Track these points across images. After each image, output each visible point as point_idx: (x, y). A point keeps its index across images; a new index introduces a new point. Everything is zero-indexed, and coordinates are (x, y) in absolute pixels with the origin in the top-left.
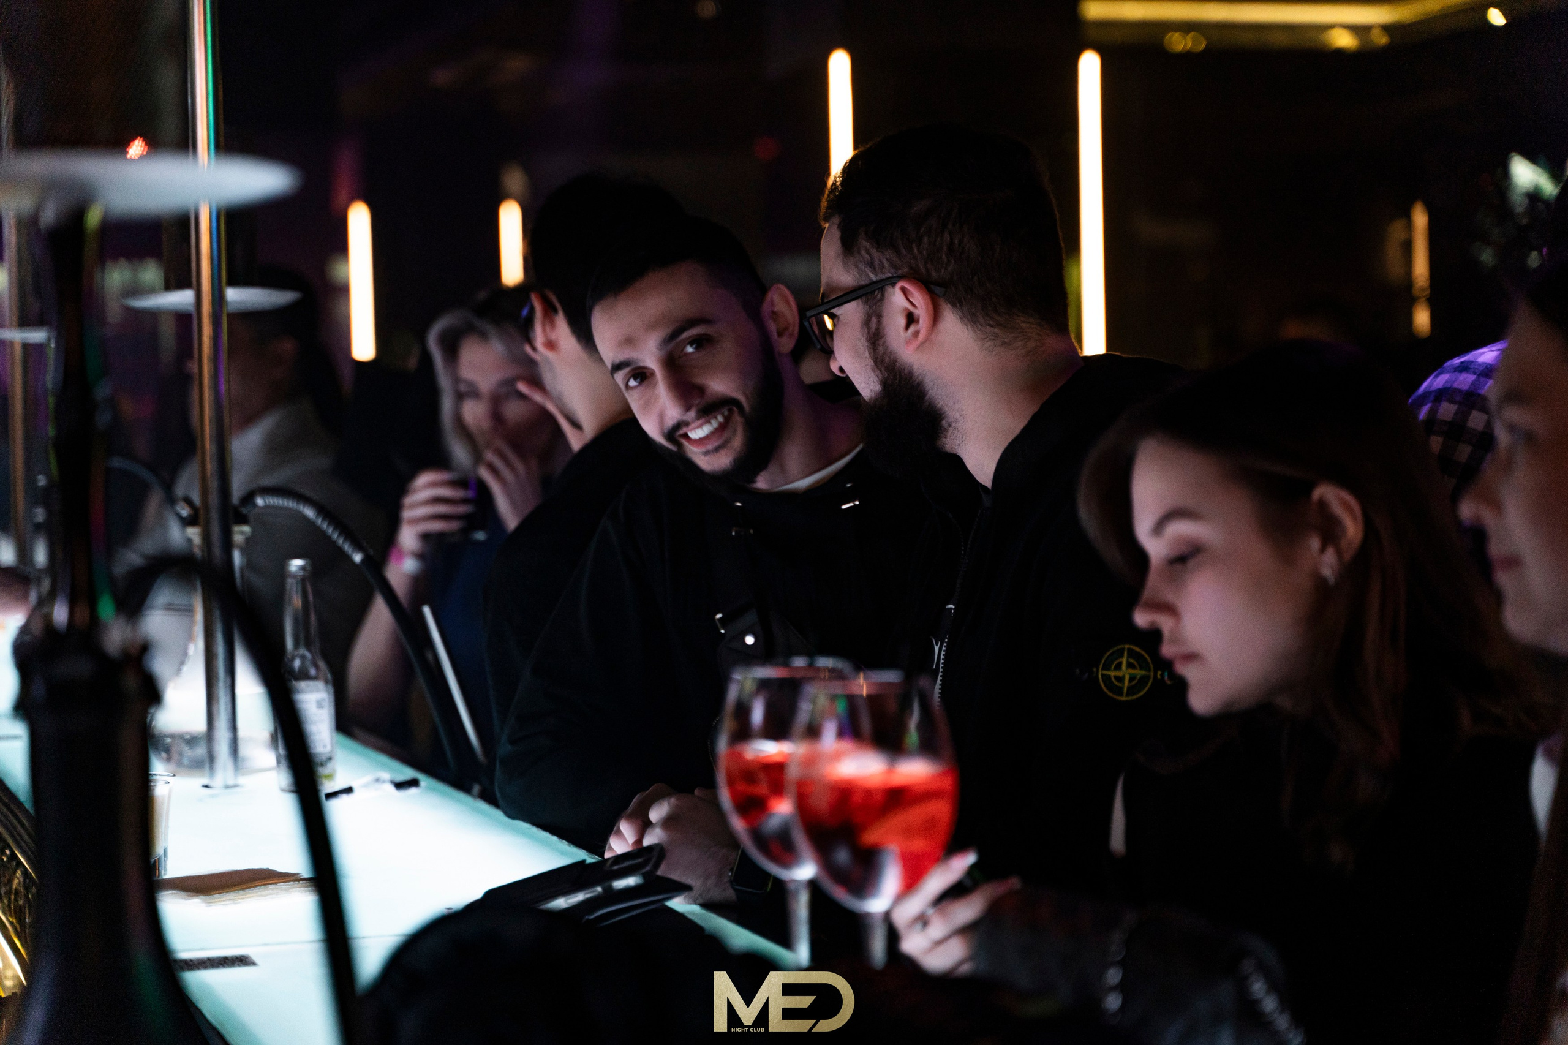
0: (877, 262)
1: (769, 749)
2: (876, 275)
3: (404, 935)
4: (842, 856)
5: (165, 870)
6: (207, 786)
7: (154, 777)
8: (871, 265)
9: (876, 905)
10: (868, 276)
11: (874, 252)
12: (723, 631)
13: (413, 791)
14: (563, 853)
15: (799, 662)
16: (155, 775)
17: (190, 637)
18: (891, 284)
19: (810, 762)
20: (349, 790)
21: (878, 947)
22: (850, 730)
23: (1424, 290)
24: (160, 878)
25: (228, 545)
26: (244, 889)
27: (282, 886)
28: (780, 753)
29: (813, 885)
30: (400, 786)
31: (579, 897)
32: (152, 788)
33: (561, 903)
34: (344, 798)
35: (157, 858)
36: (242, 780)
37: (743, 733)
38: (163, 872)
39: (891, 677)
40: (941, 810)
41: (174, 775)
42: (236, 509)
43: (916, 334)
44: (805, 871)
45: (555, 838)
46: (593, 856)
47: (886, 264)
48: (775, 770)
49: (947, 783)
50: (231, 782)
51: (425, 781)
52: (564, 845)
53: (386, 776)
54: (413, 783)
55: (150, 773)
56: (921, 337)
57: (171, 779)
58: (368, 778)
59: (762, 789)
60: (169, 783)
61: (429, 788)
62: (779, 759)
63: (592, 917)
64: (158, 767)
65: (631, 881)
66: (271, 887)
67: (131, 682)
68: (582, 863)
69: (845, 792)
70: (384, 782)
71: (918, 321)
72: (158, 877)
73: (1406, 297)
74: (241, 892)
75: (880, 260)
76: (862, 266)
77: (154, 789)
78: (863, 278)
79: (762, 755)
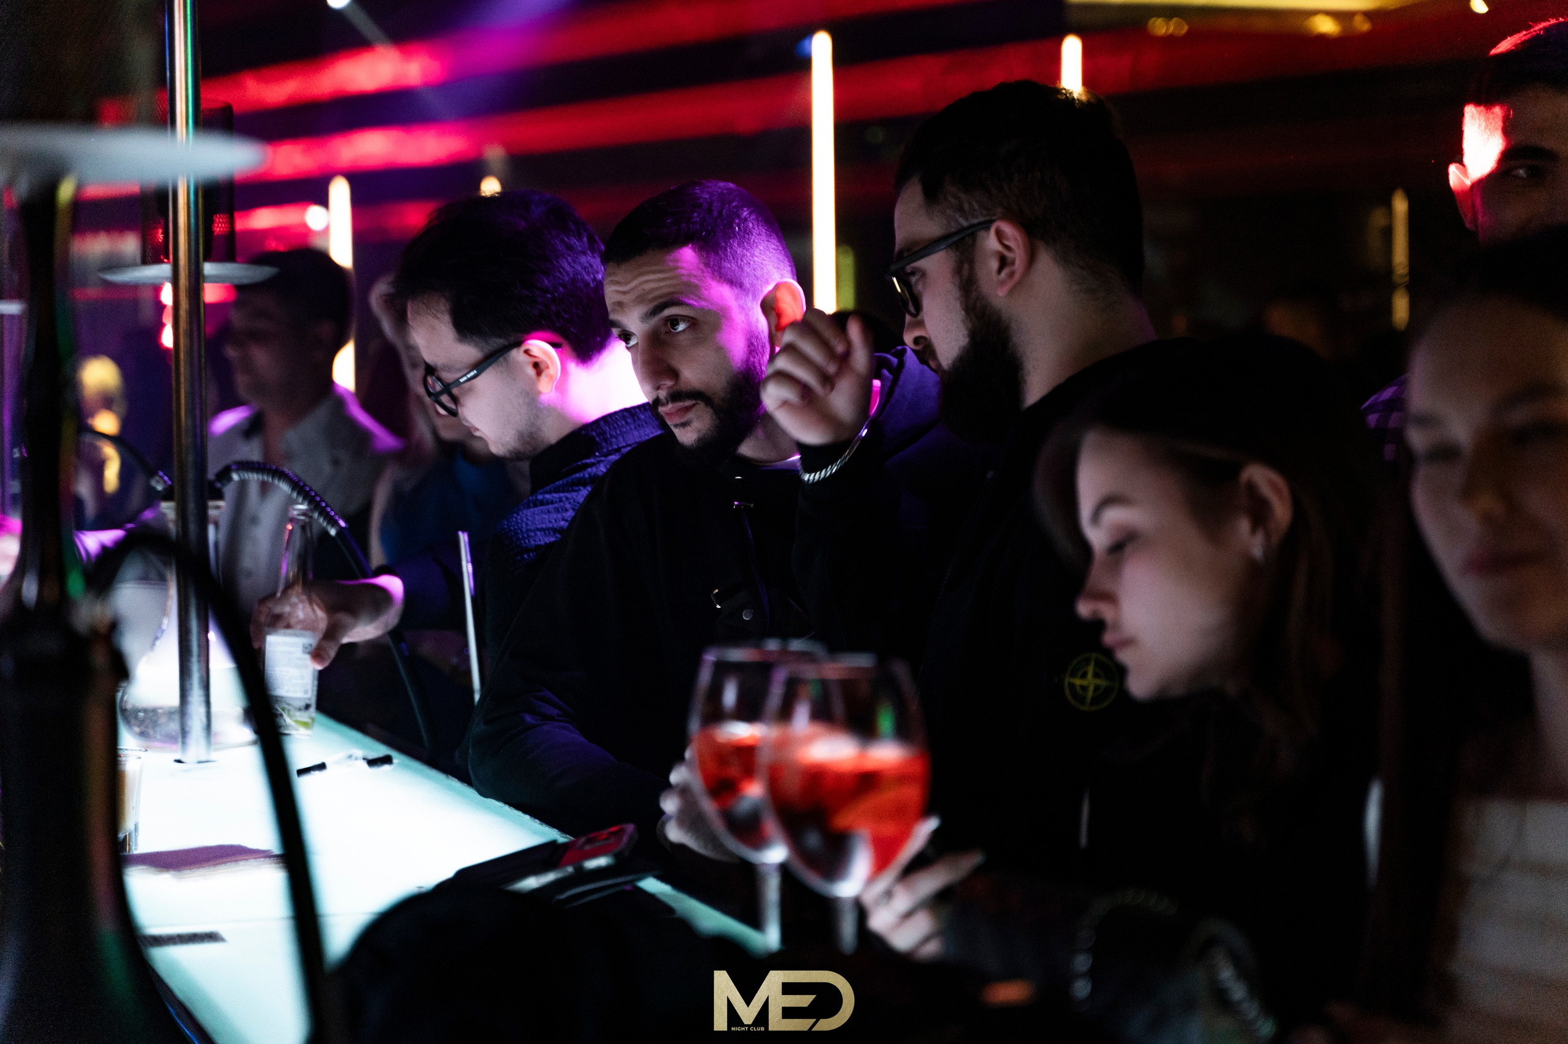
0: (966, 206)
1: (741, 731)
2: (967, 220)
3: (375, 914)
4: (813, 840)
5: (136, 845)
6: (179, 761)
7: (126, 752)
8: (960, 209)
9: (848, 888)
10: (957, 222)
11: (962, 196)
12: (718, 607)
13: (386, 768)
14: (535, 832)
15: (772, 645)
16: (126, 750)
17: (164, 612)
18: (983, 228)
19: (782, 744)
20: (322, 767)
21: (848, 929)
22: (822, 715)
23: (1402, 276)
24: (131, 853)
25: (203, 520)
26: (215, 865)
27: (252, 862)
28: (752, 737)
29: (784, 869)
30: (372, 763)
31: (550, 877)
32: (123, 763)
33: (531, 883)
34: (316, 774)
35: (127, 833)
36: (214, 755)
37: (716, 715)
38: (133, 847)
39: (862, 661)
40: (912, 793)
41: (146, 751)
42: (211, 484)
43: (1011, 275)
44: (776, 854)
45: (527, 817)
46: (564, 836)
47: (976, 207)
48: (746, 753)
49: (917, 768)
50: (203, 759)
51: (398, 758)
52: (536, 824)
53: (359, 753)
54: (387, 760)
55: (120, 747)
56: (1017, 277)
57: (142, 754)
58: (342, 754)
59: (734, 771)
60: (140, 758)
61: (402, 765)
62: (750, 742)
63: (563, 897)
64: (128, 741)
65: (602, 862)
66: (242, 863)
67: (99, 658)
68: (553, 844)
69: (817, 775)
70: (356, 759)
71: (1013, 263)
72: (129, 851)
73: (1384, 282)
74: (212, 869)
75: (970, 203)
76: (949, 212)
77: (125, 764)
78: (953, 224)
79: (734, 738)
